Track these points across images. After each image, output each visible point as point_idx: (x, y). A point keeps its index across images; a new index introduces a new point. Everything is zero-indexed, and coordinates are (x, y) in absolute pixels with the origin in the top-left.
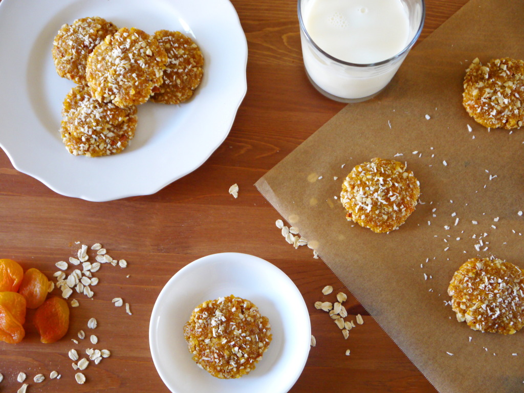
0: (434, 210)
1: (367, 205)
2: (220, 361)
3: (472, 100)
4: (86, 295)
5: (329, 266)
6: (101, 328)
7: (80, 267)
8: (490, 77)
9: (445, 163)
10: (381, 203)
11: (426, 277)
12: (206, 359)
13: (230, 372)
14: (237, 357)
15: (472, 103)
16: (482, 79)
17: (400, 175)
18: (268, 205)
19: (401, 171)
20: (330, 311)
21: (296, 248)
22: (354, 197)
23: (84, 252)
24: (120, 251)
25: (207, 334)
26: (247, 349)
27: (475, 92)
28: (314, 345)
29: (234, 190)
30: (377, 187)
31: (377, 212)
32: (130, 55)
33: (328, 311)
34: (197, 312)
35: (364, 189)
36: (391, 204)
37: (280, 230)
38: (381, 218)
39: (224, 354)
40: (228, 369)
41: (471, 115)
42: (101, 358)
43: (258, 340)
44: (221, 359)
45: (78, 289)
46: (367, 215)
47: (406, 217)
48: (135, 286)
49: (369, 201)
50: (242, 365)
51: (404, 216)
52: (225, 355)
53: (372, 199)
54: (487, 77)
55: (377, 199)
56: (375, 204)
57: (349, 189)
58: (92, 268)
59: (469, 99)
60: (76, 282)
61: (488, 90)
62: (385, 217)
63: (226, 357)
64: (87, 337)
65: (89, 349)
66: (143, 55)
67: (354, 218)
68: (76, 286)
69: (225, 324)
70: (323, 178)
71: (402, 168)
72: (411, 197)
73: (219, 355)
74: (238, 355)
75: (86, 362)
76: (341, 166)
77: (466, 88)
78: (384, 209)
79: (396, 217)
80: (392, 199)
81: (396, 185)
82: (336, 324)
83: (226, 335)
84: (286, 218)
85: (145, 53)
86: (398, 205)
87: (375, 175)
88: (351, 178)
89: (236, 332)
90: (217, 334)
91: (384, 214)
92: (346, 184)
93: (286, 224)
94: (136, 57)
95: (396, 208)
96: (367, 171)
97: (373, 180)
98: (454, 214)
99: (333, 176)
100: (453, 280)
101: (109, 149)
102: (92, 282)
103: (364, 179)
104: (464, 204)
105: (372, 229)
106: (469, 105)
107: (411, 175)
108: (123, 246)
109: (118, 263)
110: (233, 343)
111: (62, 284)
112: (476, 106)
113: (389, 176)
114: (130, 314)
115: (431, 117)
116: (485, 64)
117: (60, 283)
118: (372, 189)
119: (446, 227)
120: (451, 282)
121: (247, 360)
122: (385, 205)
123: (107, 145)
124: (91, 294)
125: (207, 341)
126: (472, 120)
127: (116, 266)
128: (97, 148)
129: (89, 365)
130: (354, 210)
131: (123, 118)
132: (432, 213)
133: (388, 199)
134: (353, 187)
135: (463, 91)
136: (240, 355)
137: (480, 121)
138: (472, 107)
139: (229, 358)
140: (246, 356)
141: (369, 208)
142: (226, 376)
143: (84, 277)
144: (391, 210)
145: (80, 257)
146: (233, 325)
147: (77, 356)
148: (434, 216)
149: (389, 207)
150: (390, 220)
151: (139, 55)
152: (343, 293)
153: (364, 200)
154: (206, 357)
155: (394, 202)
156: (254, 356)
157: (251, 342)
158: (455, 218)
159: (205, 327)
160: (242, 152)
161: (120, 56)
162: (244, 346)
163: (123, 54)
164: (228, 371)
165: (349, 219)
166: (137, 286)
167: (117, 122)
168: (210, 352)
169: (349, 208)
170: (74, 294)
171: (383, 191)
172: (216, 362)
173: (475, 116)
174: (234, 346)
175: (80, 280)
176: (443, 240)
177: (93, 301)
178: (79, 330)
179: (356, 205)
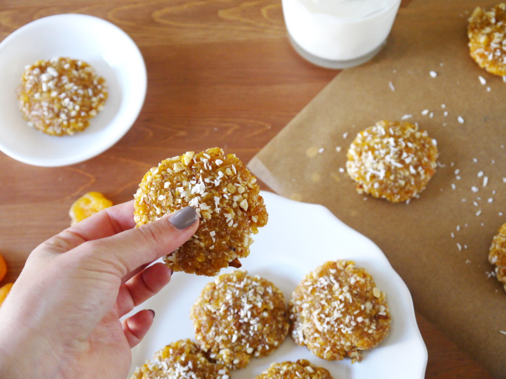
0: (457, 172)
1: (379, 171)
2: (49, 114)
3: (481, 48)
8: (497, 21)
9: (461, 120)
10: (396, 167)
11: (460, 247)
12: (36, 113)
13: (60, 125)
14: (68, 110)
15: (481, 51)
16: (488, 24)
17: (413, 135)
19: (412, 131)
22: (363, 164)
25: (37, 90)
26: (78, 102)
27: (483, 39)
30: (388, 150)
31: (392, 177)
32: (217, 200)
34: (27, 70)
35: (373, 153)
36: (407, 167)
38: (397, 184)
39: (53, 107)
40: (57, 122)
41: (482, 66)
43: (91, 94)
44: (50, 111)
46: (381, 183)
47: (427, 181)
49: (381, 166)
50: (73, 118)
51: (424, 180)
52: (55, 107)
53: (384, 163)
54: (493, 21)
55: (390, 163)
56: (389, 169)
57: (356, 157)
59: (478, 48)
61: (497, 35)
62: (402, 183)
63: (56, 110)
66: (235, 205)
67: (366, 188)
69: (56, 80)
70: (325, 150)
71: (414, 128)
72: (429, 157)
73: (48, 109)
74: (69, 107)
76: (343, 136)
77: (473, 37)
78: (400, 174)
79: (415, 182)
80: (408, 161)
81: (410, 145)
83: (57, 88)
85: (238, 203)
86: (416, 167)
87: (383, 137)
88: (357, 145)
89: (68, 86)
90: (47, 88)
91: (400, 179)
92: (352, 151)
94: (225, 205)
95: (412, 170)
96: (374, 135)
97: (381, 143)
98: (480, 174)
99: (335, 147)
100: (493, 245)
103: (372, 144)
104: (490, 161)
105: (388, 199)
106: (478, 54)
107: (425, 134)
110: (63, 95)
112: (486, 53)
113: (399, 137)
115: (438, 74)
116: (489, 10)
118: (383, 152)
119: (474, 189)
120: (491, 248)
121: (79, 113)
122: (400, 169)
125: (37, 96)
126: (483, 72)
130: (364, 179)
132: (454, 176)
133: (402, 162)
134: (360, 154)
135: (468, 40)
136: (71, 107)
137: (492, 70)
138: (482, 56)
139: (60, 111)
140: (77, 107)
141: (382, 174)
144: (407, 173)
146: (64, 79)
148: (458, 178)
149: (405, 170)
150: (408, 186)
151: (230, 204)
153: (375, 166)
155: (410, 164)
156: (85, 108)
157: (83, 96)
158: (482, 178)
159: (35, 83)
160: (229, 132)
161: (199, 195)
163: (206, 193)
164: (57, 124)
165: (360, 191)
168: (40, 106)
169: (358, 178)
171: (396, 153)
172: (44, 115)
173: (487, 66)
176: (472, 204)
179: (366, 173)
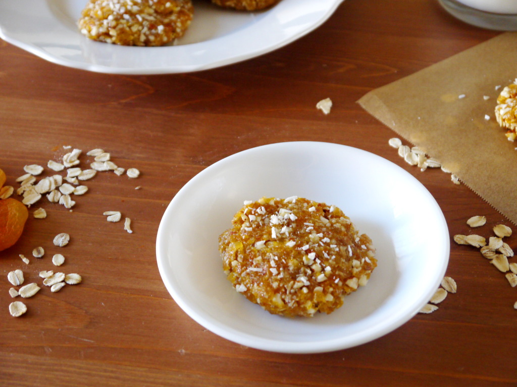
2: (279, 274)
4: (63, 205)
5: (479, 193)
6: (74, 247)
7: (63, 172)
12: (255, 269)
13: (295, 293)
14: (312, 271)
18: (377, 123)
20: (481, 247)
21: (422, 170)
23: (75, 155)
24: (133, 159)
25: (261, 236)
26: (330, 261)
28: (454, 291)
29: (325, 106)
33: (478, 247)
34: (247, 207)
37: (396, 150)
39: (287, 263)
40: (292, 288)
42: (63, 284)
43: (351, 254)
44: (281, 269)
45: (50, 197)
48: (147, 200)
50: (320, 284)
52: (290, 264)
58: (81, 175)
60: (50, 189)
63: (291, 268)
64: (47, 257)
65: (46, 271)
68: (49, 193)
69: (294, 225)
70: (466, 97)
73: (279, 265)
74: (314, 267)
75: (34, 288)
76: (494, 87)
82: (493, 265)
83: (295, 237)
84: (405, 137)
88: (513, 87)
89: (314, 236)
90: (279, 235)
93: (405, 143)
99: (482, 95)
101: (145, 34)
102: (75, 190)
108: (138, 155)
109: (125, 173)
110: (306, 247)
111: (27, 189)
114: (130, 231)
117: (25, 187)
121: (330, 278)
123: (143, 28)
124: (70, 203)
125: (259, 244)
127: (121, 175)
128: (127, 29)
129: (39, 293)
131: (172, 6)
134: (516, 95)
136: (317, 267)
139: (297, 272)
140: (328, 269)
142: (287, 301)
143: (65, 185)
145: (66, 161)
146: (307, 226)
147: (22, 279)
152: (504, 226)
154: (255, 267)
156: (342, 274)
157: (339, 254)
159: (258, 226)
160: (341, 70)
162: (326, 255)
164: (292, 291)
165: (510, 136)
166: (150, 200)
167: (162, 8)
168: (263, 260)
170: (43, 201)
172: (271, 274)
174: (308, 252)
175: (57, 189)
177: (71, 213)
178: (36, 247)
